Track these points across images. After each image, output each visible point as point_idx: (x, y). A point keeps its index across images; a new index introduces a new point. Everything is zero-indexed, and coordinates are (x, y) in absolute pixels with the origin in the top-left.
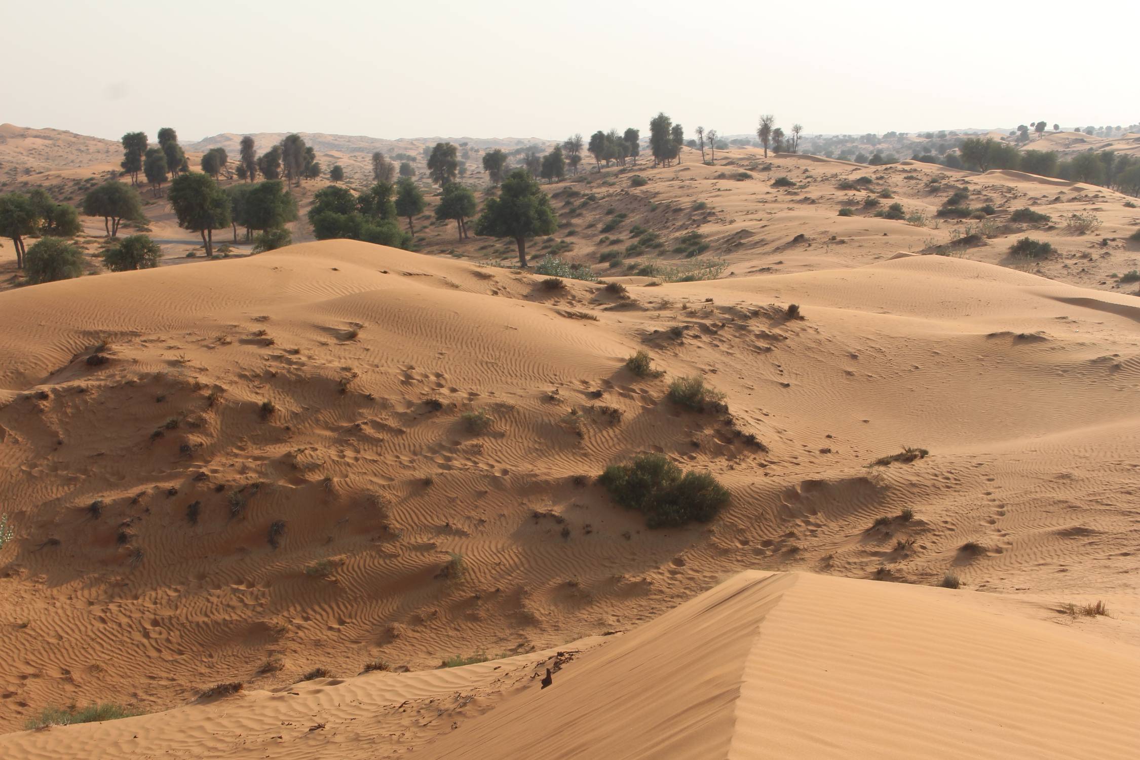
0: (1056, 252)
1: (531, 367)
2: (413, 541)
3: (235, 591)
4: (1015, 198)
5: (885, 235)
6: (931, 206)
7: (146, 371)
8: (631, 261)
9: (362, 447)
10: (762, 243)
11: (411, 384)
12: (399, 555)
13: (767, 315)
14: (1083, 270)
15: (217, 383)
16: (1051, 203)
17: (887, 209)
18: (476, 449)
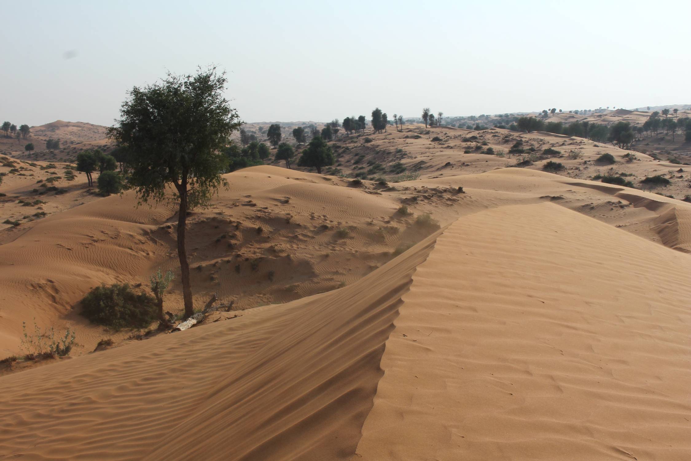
0: (564, 167)
1: (360, 212)
2: (325, 277)
3: (259, 297)
4: (544, 144)
5: (487, 161)
6: (506, 148)
7: (208, 217)
8: (371, 176)
9: (299, 243)
10: (431, 166)
11: (314, 220)
12: (320, 283)
13: (450, 192)
14: (576, 175)
15: (238, 220)
16: (560, 146)
17: (486, 150)
18: (344, 243)
